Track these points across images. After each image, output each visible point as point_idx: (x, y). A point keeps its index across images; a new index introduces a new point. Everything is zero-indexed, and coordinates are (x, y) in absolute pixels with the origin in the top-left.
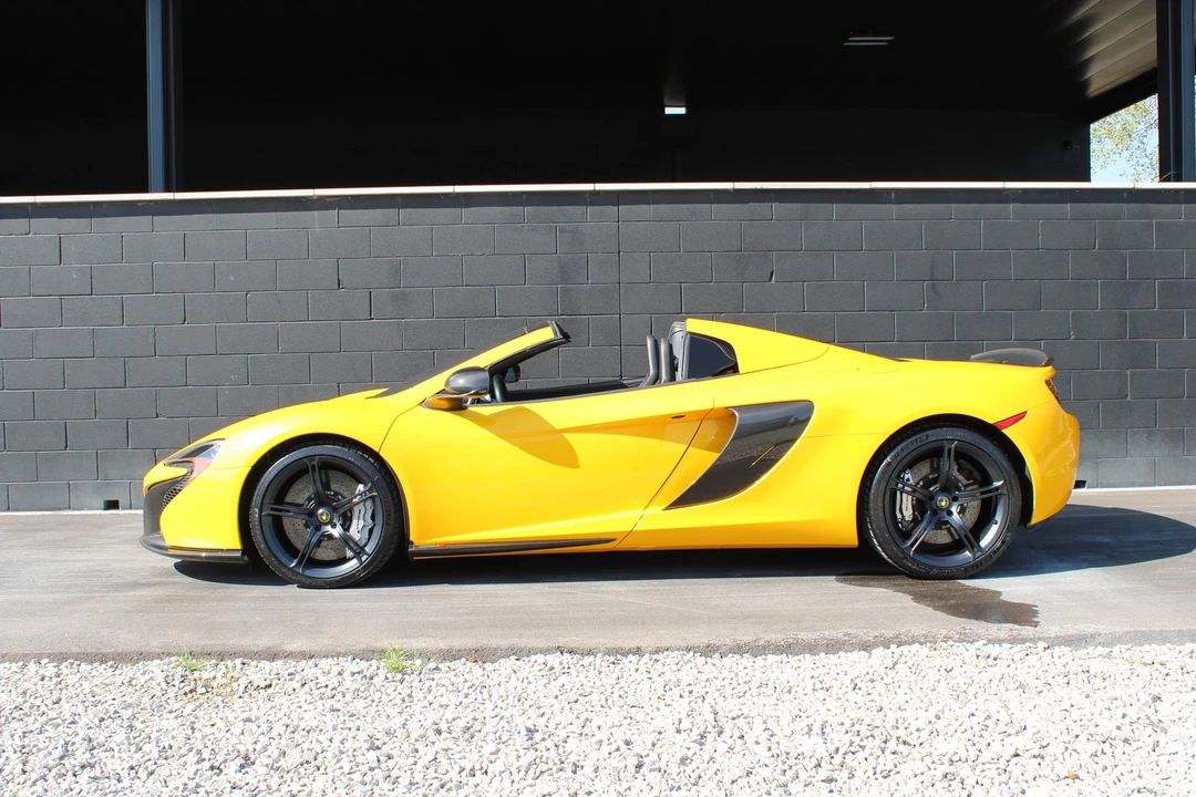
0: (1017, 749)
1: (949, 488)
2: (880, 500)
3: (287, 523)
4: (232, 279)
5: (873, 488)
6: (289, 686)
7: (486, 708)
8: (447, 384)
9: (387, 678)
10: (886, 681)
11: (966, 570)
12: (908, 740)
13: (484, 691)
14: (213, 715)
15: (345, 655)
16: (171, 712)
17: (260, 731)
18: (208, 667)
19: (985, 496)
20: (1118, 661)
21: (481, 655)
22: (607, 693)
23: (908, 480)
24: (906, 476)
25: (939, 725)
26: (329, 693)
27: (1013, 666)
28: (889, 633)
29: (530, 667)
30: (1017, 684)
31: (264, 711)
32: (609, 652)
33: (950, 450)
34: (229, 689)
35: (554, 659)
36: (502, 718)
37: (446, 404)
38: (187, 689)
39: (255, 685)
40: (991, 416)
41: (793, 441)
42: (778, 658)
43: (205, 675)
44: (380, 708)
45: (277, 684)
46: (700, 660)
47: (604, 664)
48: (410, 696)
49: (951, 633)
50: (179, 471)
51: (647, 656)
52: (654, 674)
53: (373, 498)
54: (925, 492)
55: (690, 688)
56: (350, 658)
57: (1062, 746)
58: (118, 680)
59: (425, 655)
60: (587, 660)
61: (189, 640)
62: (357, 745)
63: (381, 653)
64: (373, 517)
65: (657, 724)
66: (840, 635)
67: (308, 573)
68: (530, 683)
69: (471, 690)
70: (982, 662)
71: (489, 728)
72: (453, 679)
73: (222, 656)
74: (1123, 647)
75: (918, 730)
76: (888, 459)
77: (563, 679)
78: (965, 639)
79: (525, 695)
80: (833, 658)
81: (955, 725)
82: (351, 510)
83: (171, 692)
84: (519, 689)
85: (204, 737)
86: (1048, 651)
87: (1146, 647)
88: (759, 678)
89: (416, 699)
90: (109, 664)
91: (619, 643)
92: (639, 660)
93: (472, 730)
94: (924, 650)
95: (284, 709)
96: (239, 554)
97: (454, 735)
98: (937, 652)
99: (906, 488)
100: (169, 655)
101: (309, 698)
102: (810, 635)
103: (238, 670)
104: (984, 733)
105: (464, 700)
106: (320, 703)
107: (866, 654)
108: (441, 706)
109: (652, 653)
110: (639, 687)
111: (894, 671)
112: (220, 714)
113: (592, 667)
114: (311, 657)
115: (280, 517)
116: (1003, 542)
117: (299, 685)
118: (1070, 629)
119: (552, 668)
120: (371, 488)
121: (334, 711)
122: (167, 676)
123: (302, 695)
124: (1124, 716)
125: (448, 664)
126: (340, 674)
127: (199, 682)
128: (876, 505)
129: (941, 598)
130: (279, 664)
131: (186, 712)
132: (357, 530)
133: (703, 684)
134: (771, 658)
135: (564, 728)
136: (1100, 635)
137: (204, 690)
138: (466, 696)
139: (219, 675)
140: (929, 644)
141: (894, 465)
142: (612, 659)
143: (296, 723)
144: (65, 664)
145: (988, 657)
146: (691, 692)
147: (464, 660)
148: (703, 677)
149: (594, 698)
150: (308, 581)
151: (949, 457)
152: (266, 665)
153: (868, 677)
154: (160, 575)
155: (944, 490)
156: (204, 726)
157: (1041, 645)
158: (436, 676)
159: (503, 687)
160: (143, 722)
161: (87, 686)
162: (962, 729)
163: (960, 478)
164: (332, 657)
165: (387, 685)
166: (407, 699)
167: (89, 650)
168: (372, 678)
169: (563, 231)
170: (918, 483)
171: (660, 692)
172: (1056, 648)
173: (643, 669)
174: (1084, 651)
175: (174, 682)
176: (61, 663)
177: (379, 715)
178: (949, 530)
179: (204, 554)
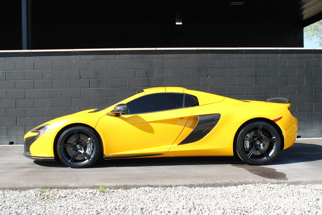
0: (278, 213)
1: (260, 139)
2: (240, 142)
3: (67, 149)
4: (48, 76)
5: (238, 139)
6: (71, 197)
7: (128, 203)
8: (115, 109)
9: (99, 194)
10: (242, 194)
11: (265, 163)
12: (248, 211)
13: (127, 198)
14: (50, 205)
15: (87, 188)
16: (38, 204)
17: (65, 209)
18: (47, 191)
19: (270, 141)
20: (308, 189)
21: (126, 188)
22: (162, 198)
23: (248, 136)
24: (248, 135)
25: (256, 207)
26: (83, 199)
27: (278, 190)
28: (242, 181)
29: (140, 191)
30: (279, 195)
31: (65, 204)
32: (163, 186)
33: (260, 128)
34: (54, 198)
35: (147, 189)
36: (133, 205)
37: (114, 115)
38: (42, 198)
39: (62, 196)
40: (272, 118)
41: (215, 125)
42: (211, 188)
43: (47, 194)
44: (98, 203)
45: (68, 196)
46: (189, 189)
47: (161, 190)
48: (106, 199)
49: (260, 181)
50: (36, 134)
51: (174, 187)
52: (176, 193)
53: (93, 142)
54: (253, 140)
55: (186, 197)
56: (88, 189)
57: (291, 213)
58: (22, 195)
59: (110, 188)
60: (156, 189)
61: (41, 183)
62: (93, 213)
63: (97, 187)
64: (93, 147)
65: (177, 207)
66: (228, 182)
67: (74, 164)
68: (140, 195)
69: (124, 198)
70: (269, 189)
71: (130, 208)
72: (118, 194)
73: (51, 188)
74: (309, 185)
75: (250, 208)
76: (242, 131)
77: (150, 194)
78: (264, 183)
79: (139, 199)
80: (226, 188)
81: (261, 207)
82: (86, 145)
83: (37, 199)
84: (137, 197)
85: (49, 211)
86: (288, 186)
87: (316, 185)
88: (205, 194)
89: (108, 200)
90: (18, 191)
91: (165, 184)
92: (171, 189)
93: (125, 208)
94: (253, 186)
95: (71, 203)
96: (53, 158)
97: (120, 210)
98: (256, 186)
99: (247, 139)
100: (36, 188)
101: (77, 200)
102: (220, 182)
103: (56, 192)
104: (269, 209)
105: (122, 200)
106: (81, 201)
107: (236, 187)
108: (115, 202)
109: (175, 187)
110: (172, 196)
111: (244, 192)
112: (52, 205)
113: (158, 191)
114: (77, 188)
115: (66, 147)
116: (275, 155)
117: (74, 196)
118: (294, 180)
119: (146, 191)
120: (92, 139)
121: (85, 203)
122: (36, 194)
123: (75, 199)
124: (308, 204)
125: (116, 190)
126: (86, 193)
127: (45, 196)
128: (239, 144)
129: (258, 171)
130: (68, 190)
131: (42, 204)
132: (88, 151)
133: (190, 195)
134: (209, 188)
135: (151, 208)
136: (303, 181)
137: (47, 198)
138: (122, 199)
139: (51, 194)
140: (254, 184)
141: (244, 132)
142: (163, 188)
143: (75, 207)
144: (5, 191)
145: (271, 188)
146: (186, 198)
147: (121, 189)
148: (189, 194)
149: (159, 200)
150: (74, 166)
151: (260, 130)
152: (64, 191)
153: (236, 194)
154: (30, 164)
155: (258, 139)
156: (48, 208)
157: (286, 184)
158: (113, 193)
159: (133, 197)
160: (30, 207)
161: (13, 197)
162: (263, 208)
163: (263, 136)
164: (83, 188)
165: (100, 196)
166: (105, 200)
167: (12, 187)
168: (95, 194)
169: (147, 62)
170: (251, 137)
171: (178, 198)
172: (290, 185)
173: (172, 191)
174: (298, 186)
175: (38, 196)
176: (4, 190)
177: (98, 205)
178: (260, 151)
179: (41, 158)
